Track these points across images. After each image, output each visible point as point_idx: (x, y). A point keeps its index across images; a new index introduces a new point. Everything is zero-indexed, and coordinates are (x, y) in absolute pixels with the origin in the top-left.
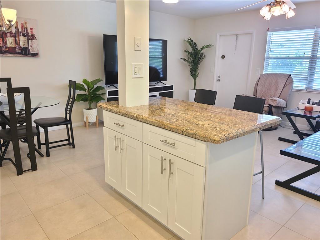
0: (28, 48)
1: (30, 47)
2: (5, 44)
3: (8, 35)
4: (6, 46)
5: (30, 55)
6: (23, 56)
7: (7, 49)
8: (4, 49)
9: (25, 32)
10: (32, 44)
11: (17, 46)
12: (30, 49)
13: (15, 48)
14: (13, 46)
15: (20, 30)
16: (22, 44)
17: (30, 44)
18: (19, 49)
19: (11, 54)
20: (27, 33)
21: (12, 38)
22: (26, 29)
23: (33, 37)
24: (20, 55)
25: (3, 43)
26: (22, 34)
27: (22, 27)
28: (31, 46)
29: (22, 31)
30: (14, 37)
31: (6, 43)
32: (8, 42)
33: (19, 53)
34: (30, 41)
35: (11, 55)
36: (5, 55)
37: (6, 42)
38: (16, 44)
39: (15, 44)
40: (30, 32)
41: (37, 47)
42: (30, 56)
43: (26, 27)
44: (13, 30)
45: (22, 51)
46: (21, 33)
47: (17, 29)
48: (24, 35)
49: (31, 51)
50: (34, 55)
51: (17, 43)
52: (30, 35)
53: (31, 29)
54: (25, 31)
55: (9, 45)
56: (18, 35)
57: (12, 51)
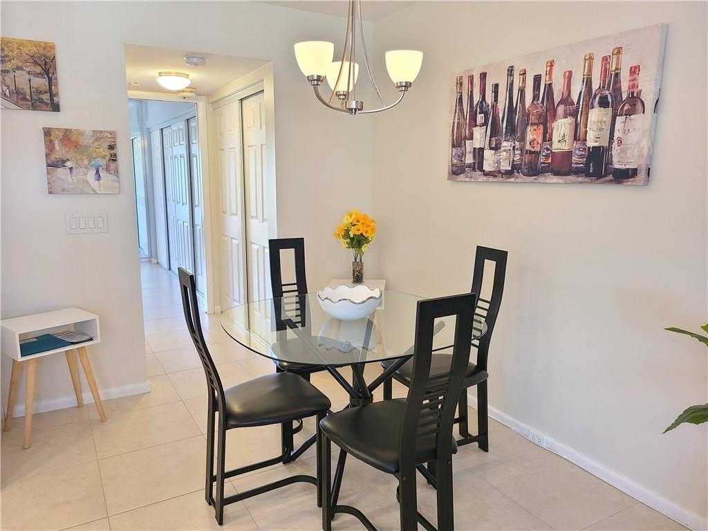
0: (610, 148)
1: (615, 145)
2: (546, 145)
3: (561, 110)
4: (548, 149)
5: (611, 177)
6: (587, 179)
7: (550, 161)
8: (542, 159)
9: (608, 89)
10: (624, 132)
11: (578, 146)
12: (614, 152)
13: (569, 154)
14: (565, 147)
15: (595, 86)
16: (592, 137)
17: (617, 135)
18: (581, 156)
19: (557, 173)
20: (617, 91)
21: (570, 120)
22: (617, 75)
23: (635, 103)
24: (580, 179)
25: (544, 140)
26: (600, 98)
27: (605, 71)
28: (620, 142)
29: (602, 88)
30: (574, 114)
31: (551, 140)
32: (555, 138)
33: (577, 172)
34: (619, 120)
35: (555, 179)
36: (541, 179)
37: (551, 135)
38: (575, 139)
39: (572, 138)
40: (625, 87)
41: (638, 143)
42: (610, 181)
43: (617, 69)
44: (577, 88)
45: (587, 164)
46: (595, 97)
47: (588, 82)
48: (604, 103)
49: (615, 159)
50: (624, 176)
51: (578, 135)
52: (624, 97)
53: (634, 71)
54: (609, 84)
55: (557, 146)
56: (587, 105)
57: (561, 167)
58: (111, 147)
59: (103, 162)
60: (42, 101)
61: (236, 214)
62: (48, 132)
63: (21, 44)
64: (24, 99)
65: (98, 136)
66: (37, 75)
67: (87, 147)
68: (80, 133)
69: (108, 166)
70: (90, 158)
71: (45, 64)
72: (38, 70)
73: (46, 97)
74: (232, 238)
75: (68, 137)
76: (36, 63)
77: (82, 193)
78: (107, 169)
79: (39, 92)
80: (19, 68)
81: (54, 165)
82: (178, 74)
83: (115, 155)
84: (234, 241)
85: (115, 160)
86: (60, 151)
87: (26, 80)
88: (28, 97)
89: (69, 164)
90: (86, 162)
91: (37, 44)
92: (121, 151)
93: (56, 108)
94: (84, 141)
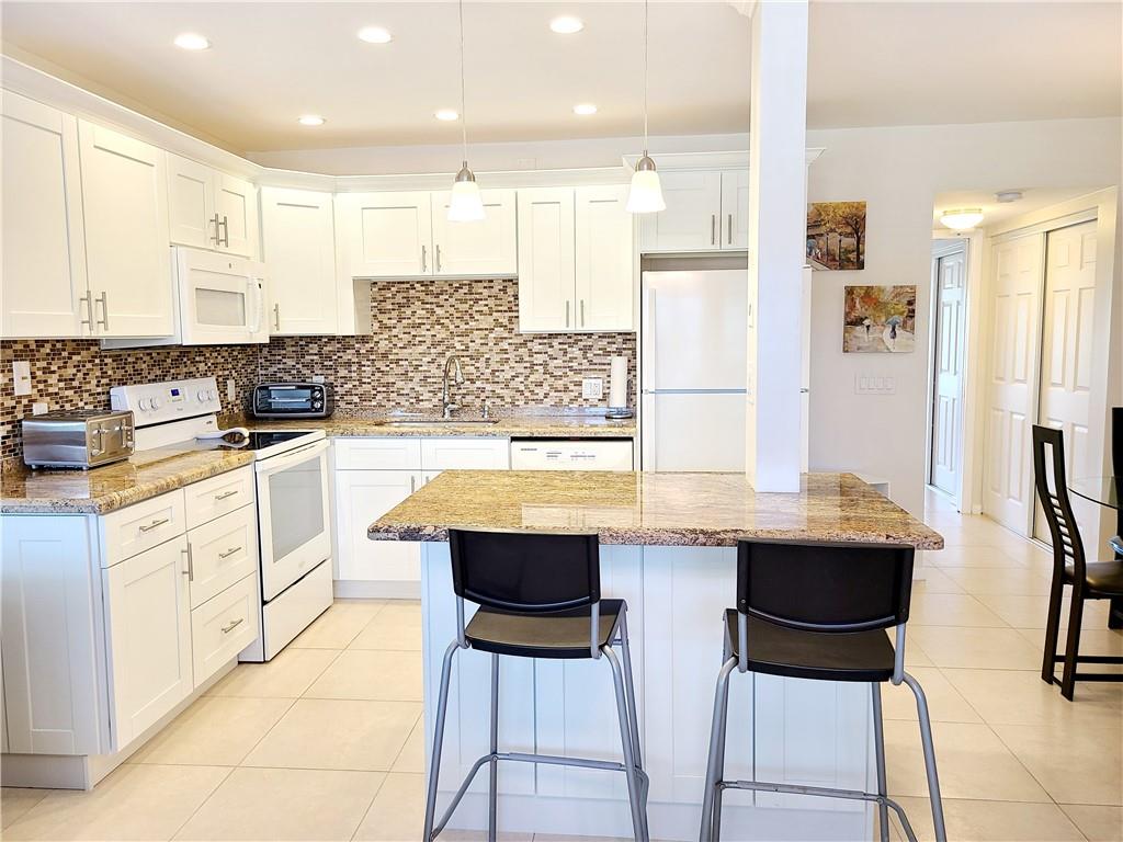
58: (911, 303)
59: (900, 319)
60: (849, 260)
61: (1024, 382)
62: (850, 291)
63: (837, 207)
64: (834, 260)
65: (898, 291)
66: (848, 235)
67: (886, 304)
68: (881, 290)
69: (905, 322)
70: (889, 314)
71: (855, 223)
72: (849, 230)
73: (853, 256)
74: (1012, 413)
75: (869, 295)
76: (848, 224)
77: (877, 351)
78: (904, 327)
79: (848, 251)
80: (832, 231)
81: (853, 322)
82: (968, 211)
83: (913, 311)
84: (1015, 416)
85: (913, 317)
86: (859, 311)
87: (836, 242)
88: (837, 258)
89: (866, 322)
90: (883, 319)
91: (850, 205)
92: (918, 307)
93: (860, 265)
94: (884, 298)
